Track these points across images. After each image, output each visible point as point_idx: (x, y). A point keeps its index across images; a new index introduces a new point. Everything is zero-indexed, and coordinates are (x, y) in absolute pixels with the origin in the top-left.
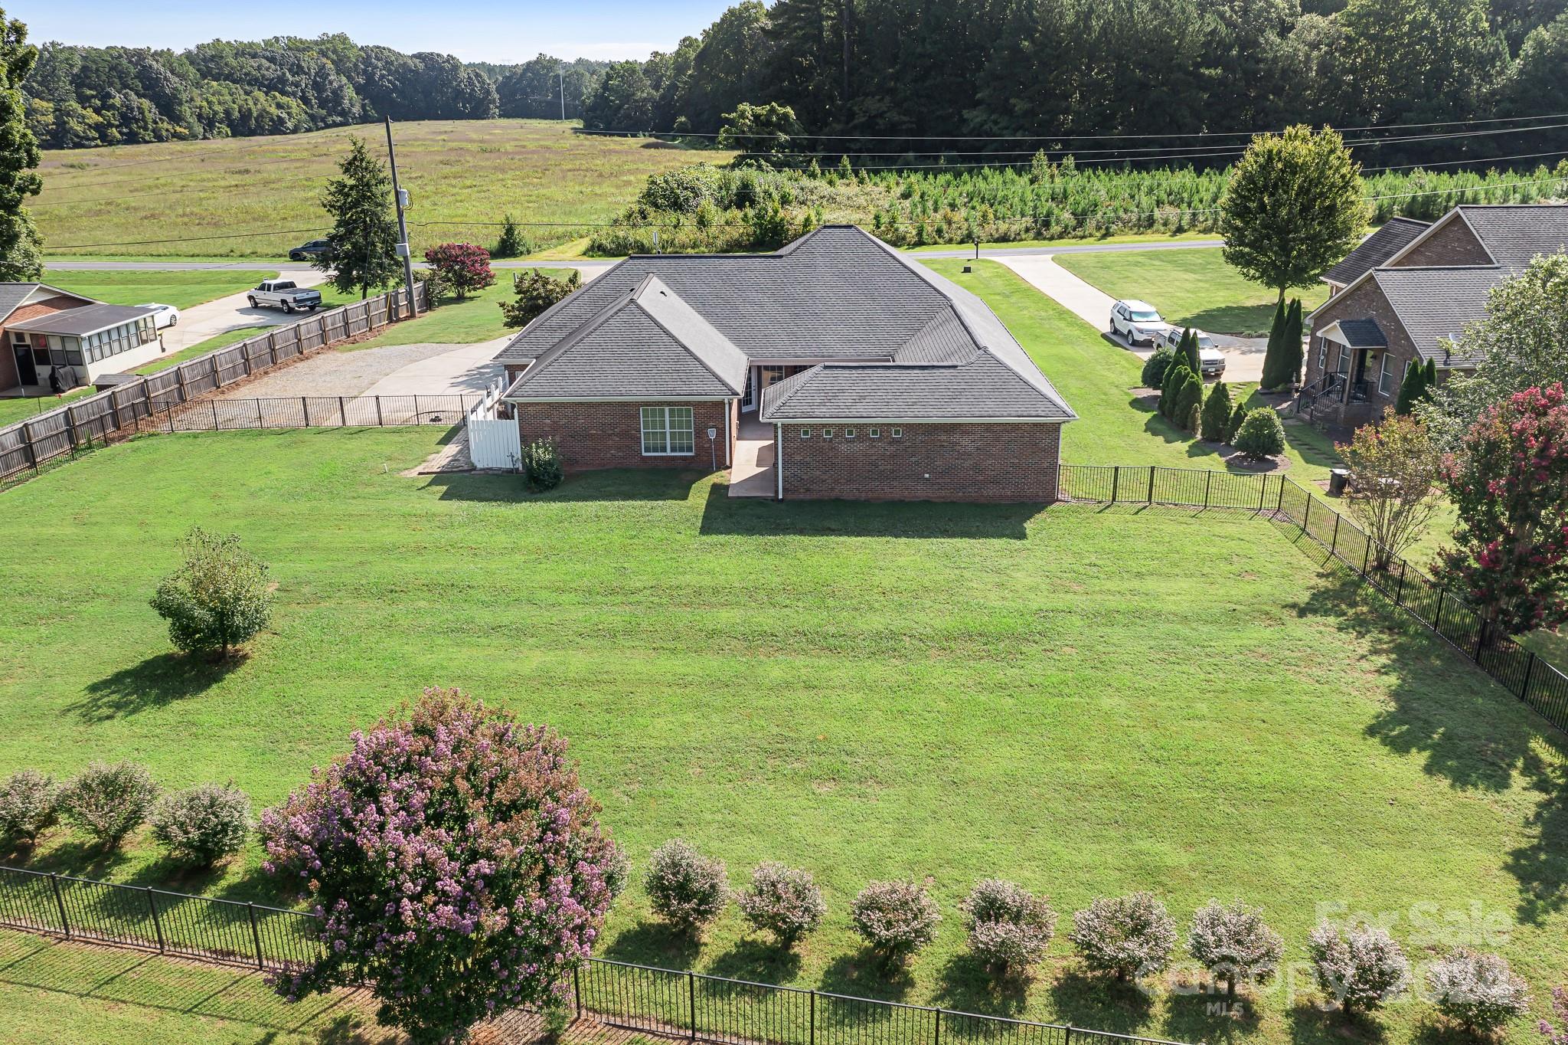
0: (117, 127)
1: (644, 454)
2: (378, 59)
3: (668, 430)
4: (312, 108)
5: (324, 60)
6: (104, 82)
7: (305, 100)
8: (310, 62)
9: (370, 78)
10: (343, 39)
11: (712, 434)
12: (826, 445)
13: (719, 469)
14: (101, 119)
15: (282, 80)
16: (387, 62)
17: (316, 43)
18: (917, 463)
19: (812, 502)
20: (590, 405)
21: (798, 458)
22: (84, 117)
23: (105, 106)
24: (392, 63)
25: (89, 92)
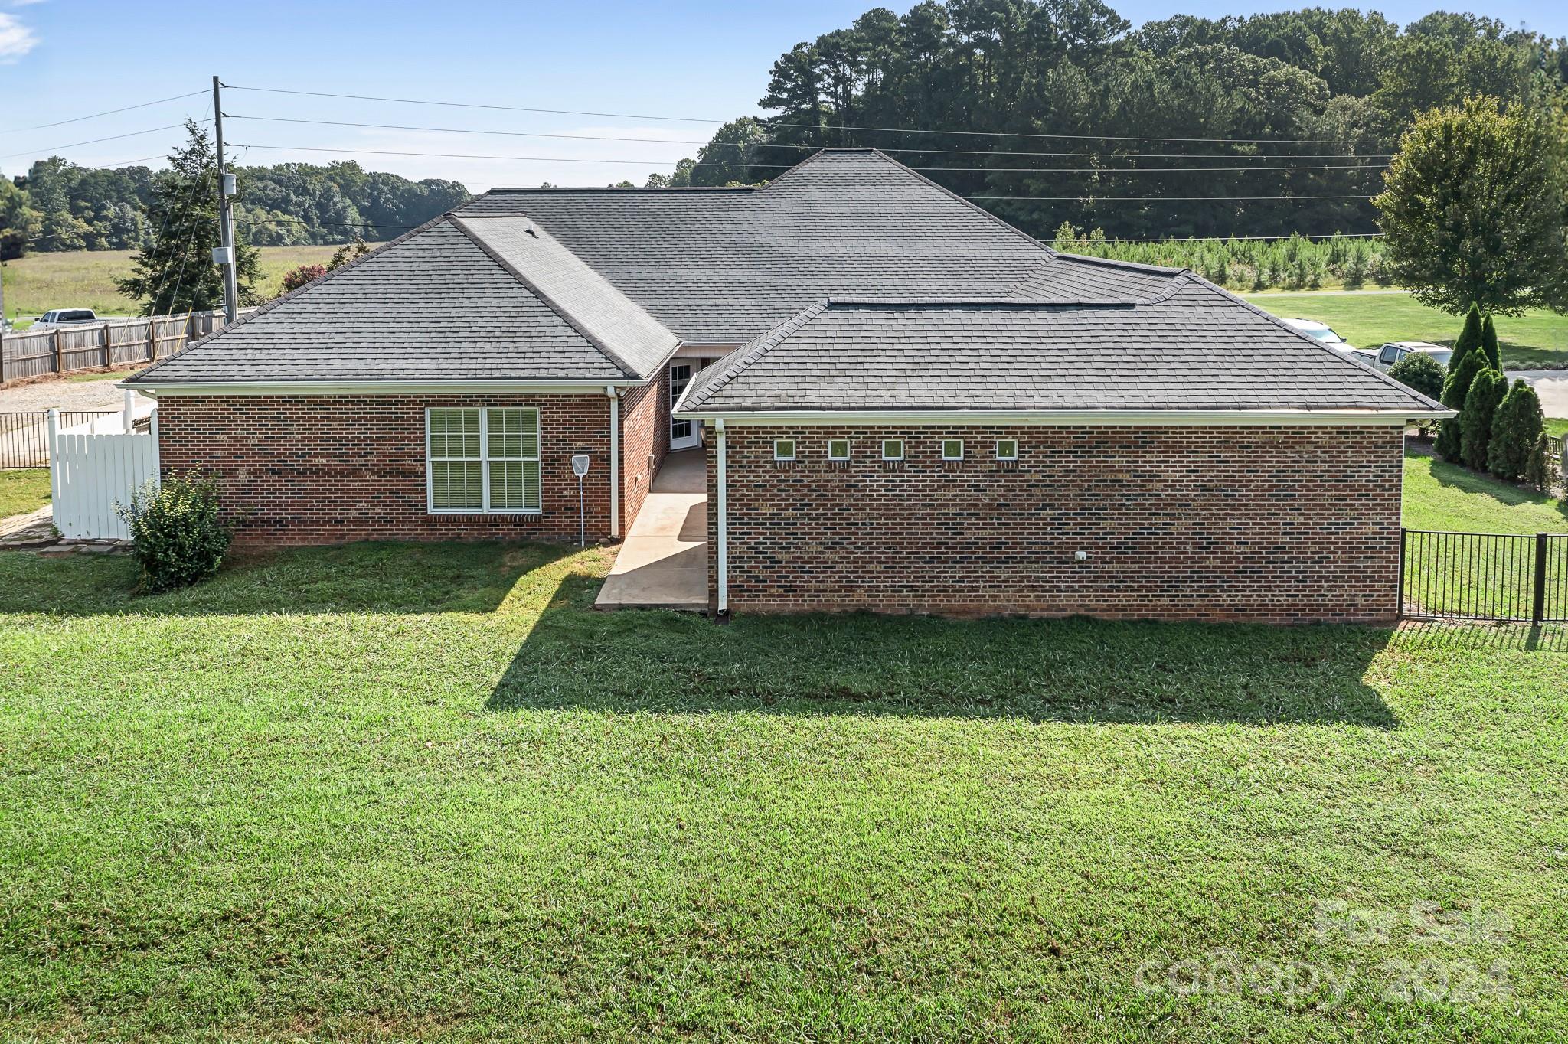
0: (107, 237)
1: (431, 511)
2: (384, 183)
3: (484, 457)
4: (313, 225)
5: (331, 184)
6: (100, 194)
7: (307, 219)
8: (315, 185)
9: (375, 201)
10: (352, 166)
11: (581, 466)
12: (835, 478)
13: (590, 544)
14: (91, 229)
15: (286, 200)
16: (393, 187)
17: (327, 170)
18: (1058, 524)
19: (799, 620)
20: (317, 402)
21: (767, 509)
22: (74, 227)
23: (97, 217)
24: (398, 188)
25: (83, 204)
